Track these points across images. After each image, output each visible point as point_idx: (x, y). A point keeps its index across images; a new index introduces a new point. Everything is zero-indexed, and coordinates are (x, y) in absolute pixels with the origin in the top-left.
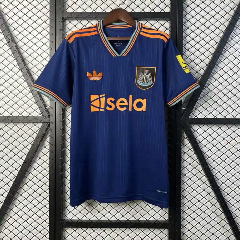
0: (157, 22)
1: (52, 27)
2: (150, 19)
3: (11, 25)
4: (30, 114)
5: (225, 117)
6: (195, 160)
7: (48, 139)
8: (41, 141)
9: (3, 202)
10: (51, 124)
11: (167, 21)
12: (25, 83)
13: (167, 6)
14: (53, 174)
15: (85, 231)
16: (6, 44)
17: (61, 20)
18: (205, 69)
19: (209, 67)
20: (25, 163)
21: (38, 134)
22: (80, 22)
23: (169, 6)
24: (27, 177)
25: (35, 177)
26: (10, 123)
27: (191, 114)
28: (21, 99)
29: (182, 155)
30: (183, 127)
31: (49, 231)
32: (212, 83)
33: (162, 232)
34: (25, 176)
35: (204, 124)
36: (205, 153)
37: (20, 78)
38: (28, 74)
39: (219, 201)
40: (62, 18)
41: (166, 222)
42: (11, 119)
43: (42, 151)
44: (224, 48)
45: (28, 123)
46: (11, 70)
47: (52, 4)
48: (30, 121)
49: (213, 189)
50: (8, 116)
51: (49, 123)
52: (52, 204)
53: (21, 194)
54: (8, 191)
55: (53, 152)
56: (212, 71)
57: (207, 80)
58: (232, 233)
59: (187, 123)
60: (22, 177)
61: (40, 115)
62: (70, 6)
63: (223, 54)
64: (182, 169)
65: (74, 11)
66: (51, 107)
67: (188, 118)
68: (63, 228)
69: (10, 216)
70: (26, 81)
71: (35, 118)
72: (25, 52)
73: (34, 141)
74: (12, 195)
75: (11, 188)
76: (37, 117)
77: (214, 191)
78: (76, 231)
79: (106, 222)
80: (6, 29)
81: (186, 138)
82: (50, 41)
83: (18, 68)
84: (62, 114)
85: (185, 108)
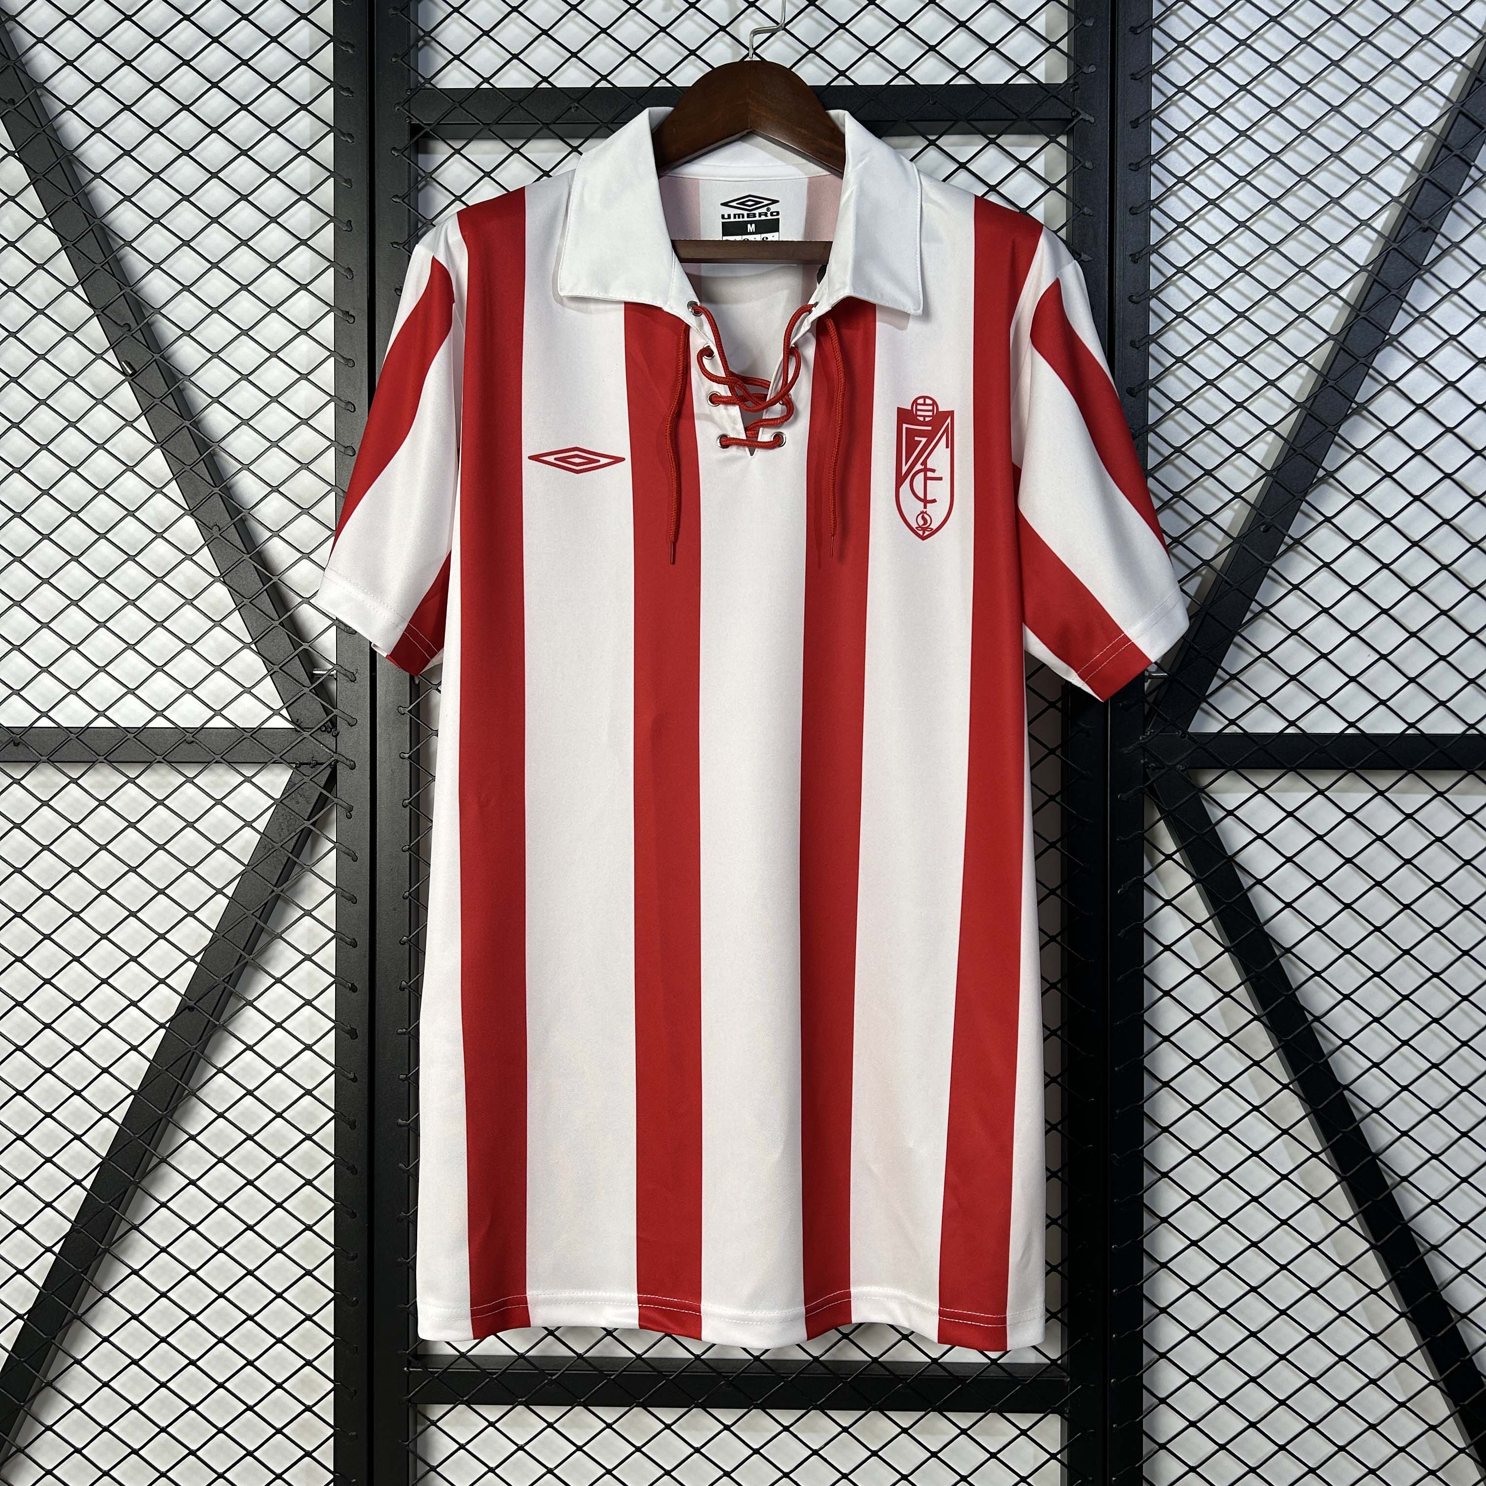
0: (992, 142)
1: (348, 181)
2: (951, 123)
3: (98, 176)
4: (218, 713)
5: (1411, 725)
6: (1227, 995)
7: (328, 865)
8: (283, 878)
9: (57, 1249)
10: (342, 772)
11: (1053, 140)
12: (189, 523)
13: (1053, 45)
14: (355, 1080)
15: (550, 1425)
17: (403, 140)
18: (1285, 429)
19: (1310, 415)
20: (191, 1009)
21: (263, 835)
22: (516, 151)
23: (1063, 45)
24: (201, 1094)
25: (250, 1093)
26: (98, 766)
27: (1204, 705)
28: (160, 624)
29: (1145, 961)
30: (1151, 788)
31: (332, 1423)
32: (1329, 515)
33: (1024, 1433)
34: (187, 1092)
35: (1283, 771)
36: (1287, 946)
37: (159, 496)
38: (202, 469)
39: (1379, 1244)
40: (407, 128)
41: (1048, 1375)
42: (104, 747)
43: (290, 936)
44: (1407, 298)
45: (206, 764)
46: (101, 446)
47: (347, 44)
48: (218, 758)
49: (1339, 1172)
50: (87, 727)
51: (330, 764)
52: (353, 1259)
53: (164, 1200)
54: (83, 1183)
55: (354, 944)
56: (1333, 441)
57: (1298, 496)
58: (1461, 1445)
59: (1180, 767)
60: (171, 1093)
61: (277, 718)
62: (456, 53)
63: (1400, 339)
64: (1146, 1049)
65: (481, 83)
66: (344, 672)
67: (1185, 732)
68: (420, 1407)
69: (99, 1335)
70: (192, 515)
71: (247, 735)
72: (187, 333)
73: (242, 874)
74: (109, 1204)
75: (106, 1165)
76: (259, 728)
77: (1344, 1183)
78: (497, 1425)
79: (683, 1371)
80: (70, 199)
81: (1174, 853)
82: (338, 268)
83: (144, 436)
84: (410, 711)
85: (1166, 672)
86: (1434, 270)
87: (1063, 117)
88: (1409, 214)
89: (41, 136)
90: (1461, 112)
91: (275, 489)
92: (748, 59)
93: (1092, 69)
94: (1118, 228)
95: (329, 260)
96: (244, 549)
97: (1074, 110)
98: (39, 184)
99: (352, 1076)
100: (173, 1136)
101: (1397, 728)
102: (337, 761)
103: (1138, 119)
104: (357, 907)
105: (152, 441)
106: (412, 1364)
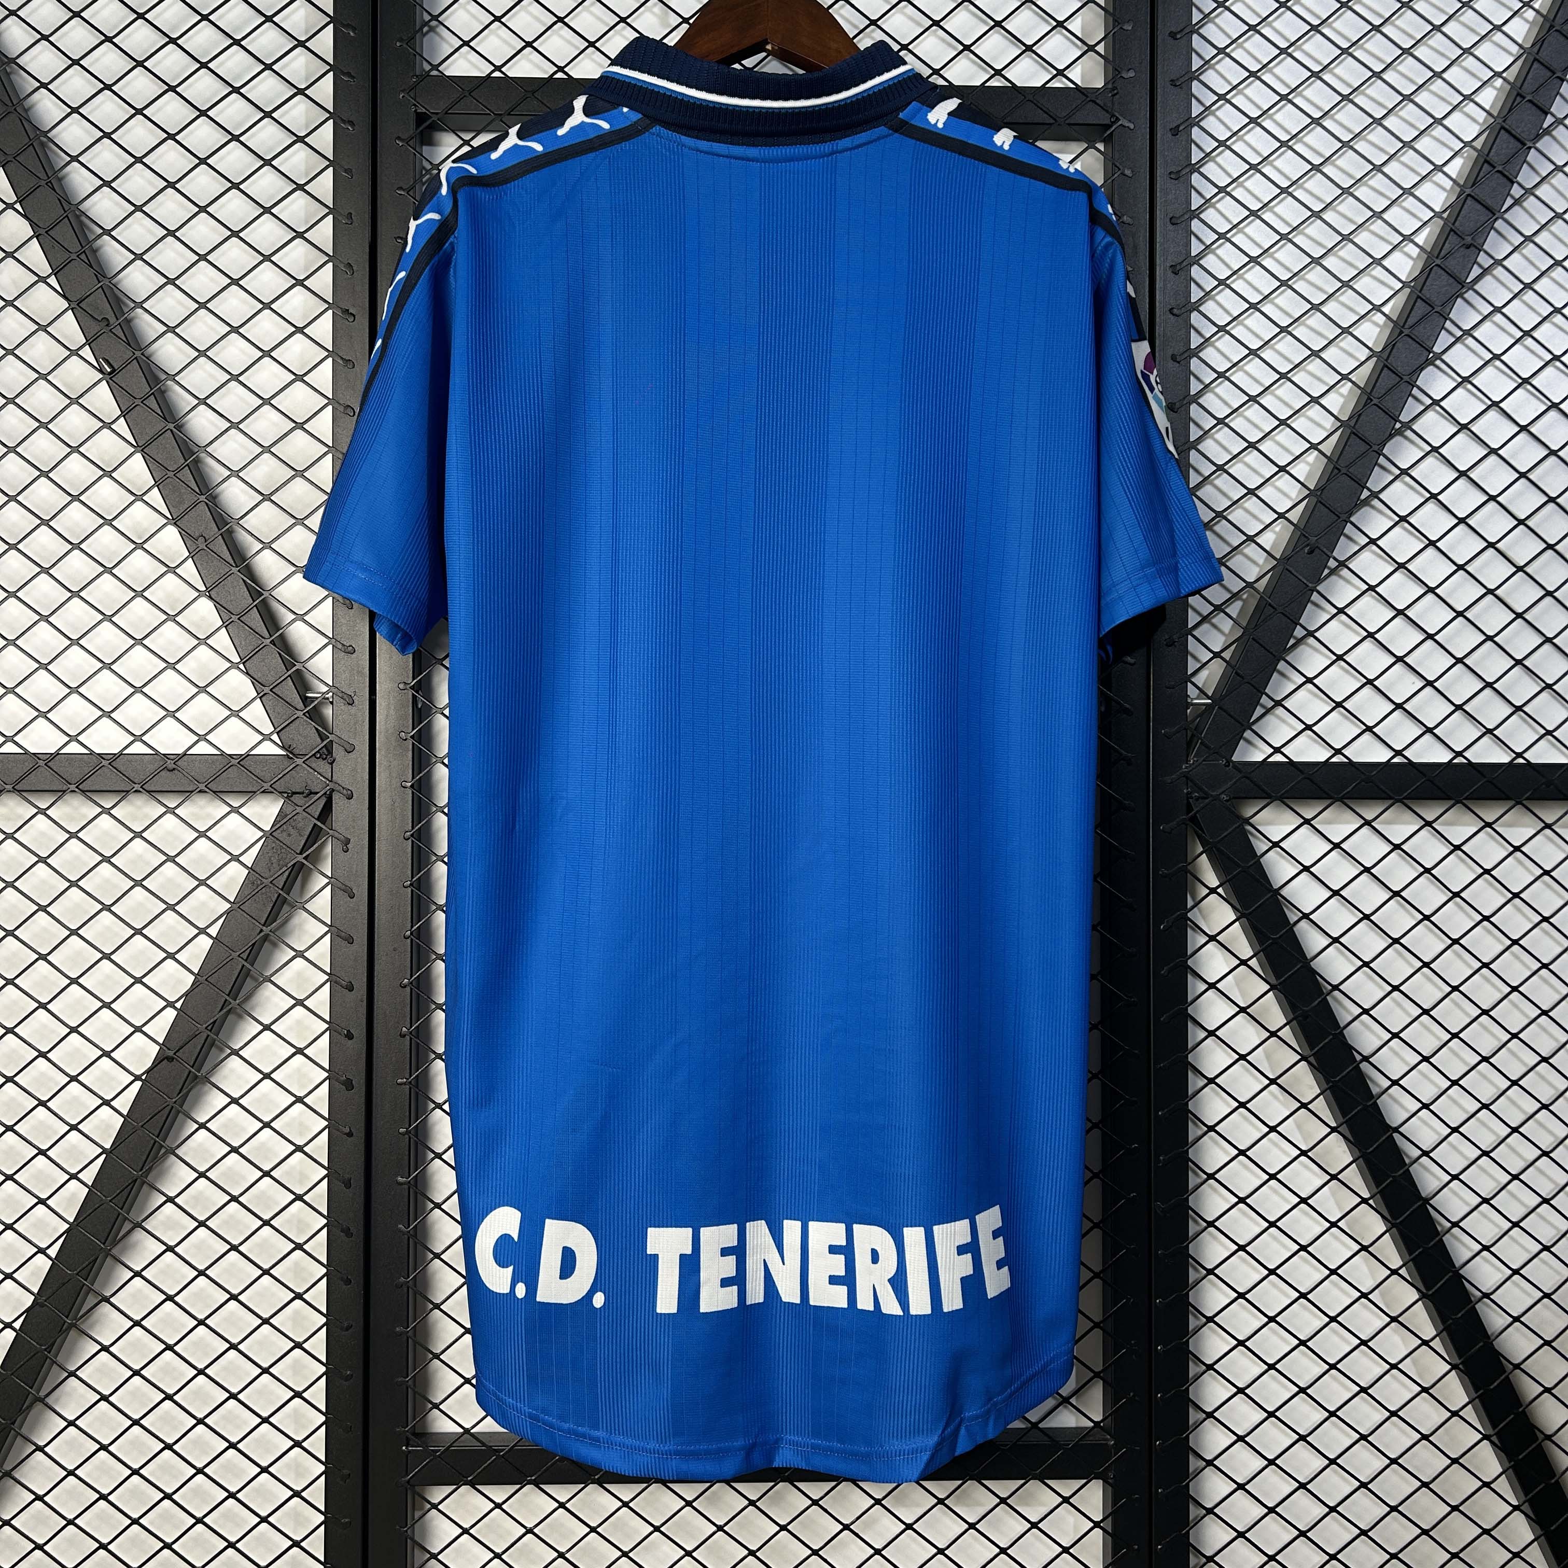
1: (349, 171)
3: (75, 159)
4: (202, 738)
5: (1459, 754)
6: (1273, 1034)
7: (322, 903)
8: (272, 917)
9: (17, 1325)
10: (338, 802)
11: (1092, 146)
12: (172, 532)
13: (1091, 48)
14: (350, 1134)
15: (562, 1505)
17: (408, 129)
18: (1327, 448)
19: (1354, 433)
20: (170, 1059)
21: (251, 869)
23: (1100, 48)
24: (179, 1152)
25: (235, 1150)
26: (67, 797)
27: (1248, 734)
28: (139, 642)
29: (1189, 1000)
30: (1194, 819)
31: (323, 1509)
32: (1374, 537)
33: (1066, 1500)
34: (163, 1151)
35: (1329, 802)
36: (1335, 983)
37: (139, 503)
38: (186, 474)
39: (1430, 1293)
40: (413, 117)
41: (1091, 1438)
42: (75, 774)
43: (278, 979)
44: (1450, 316)
45: (187, 794)
46: (75, 450)
47: (347, 26)
48: (202, 787)
49: (1389, 1218)
50: (57, 754)
51: (325, 793)
52: (348, 1329)
53: (138, 1268)
54: (48, 1251)
55: (350, 988)
56: (1376, 464)
57: (1344, 517)
58: (1515, 1503)
59: (1224, 796)
60: (147, 1152)
61: (267, 744)
62: (466, 39)
63: (1444, 357)
64: (1190, 1091)
65: (493, 72)
66: (340, 695)
67: (1229, 761)
68: (417, 1489)
69: (65, 1419)
70: (175, 521)
71: (234, 762)
72: (172, 330)
73: (228, 912)
74: (77, 1274)
75: (74, 1232)
76: (248, 755)
77: (1394, 1230)
78: (504, 1506)
80: (43, 183)
81: (1218, 887)
82: (338, 263)
83: (124, 439)
84: (412, 737)
85: (1209, 698)
86: (1476, 287)
87: (1101, 122)
88: (1452, 230)
89: (13, 116)
90: (1503, 128)
91: (267, 498)
93: (1131, 74)
94: (1159, 238)
95: (327, 254)
96: (232, 562)
97: (1113, 116)
98: (11, 166)
99: (347, 1130)
100: (147, 1198)
101: (1443, 757)
102: (333, 790)
103: (1178, 126)
104: (354, 947)
105: (132, 445)
106: (411, 1442)
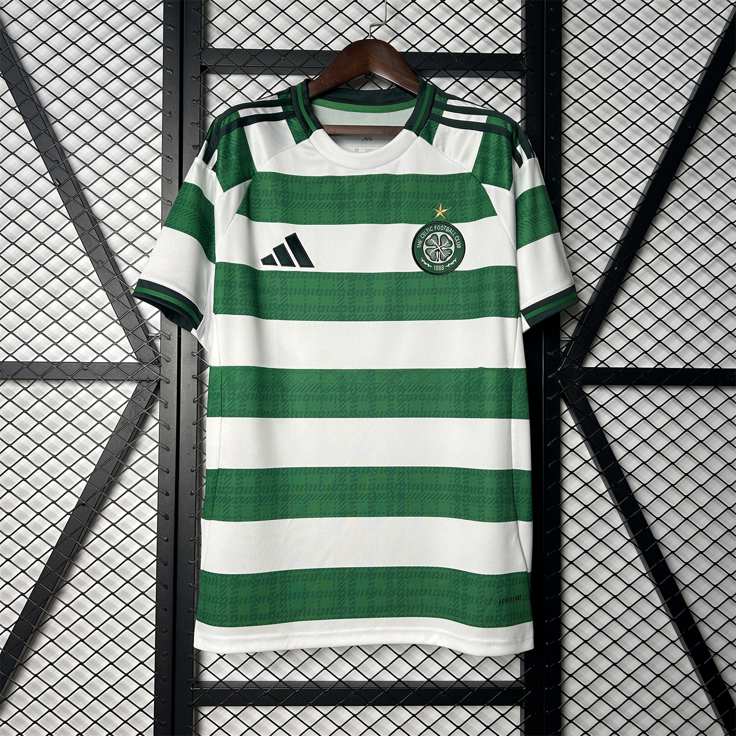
0: (486, 80)
1: (170, 92)
2: (465, 72)
3: (43, 87)
4: (100, 355)
5: (688, 364)
6: (601, 496)
7: (155, 432)
8: (132, 439)
9: (11, 629)
10: (163, 385)
11: (515, 80)
12: (86, 259)
13: (515, 35)
14: (167, 541)
15: (265, 716)
16: (28, 142)
17: (197, 73)
18: (626, 221)
19: (638, 214)
20: (83, 505)
21: (122, 416)
22: (254, 79)
23: (519, 35)
24: (88, 548)
25: (113, 547)
26: (37, 382)
27: (589, 354)
28: (71, 310)
29: (561, 479)
30: (563, 394)
31: (153, 717)
33: (503, 715)
34: (80, 547)
35: (626, 386)
36: (630, 471)
37: (71, 246)
38: (93, 232)
39: (675, 618)
40: (199, 67)
41: (515, 686)
42: (40, 371)
43: (134, 467)
44: (683, 159)
45: (92, 381)
46: (42, 221)
47: (170, 26)
48: (100, 377)
49: (655, 582)
50: (32, 362)
51: (157, 381)
52: (165, 632)
53: (67, 603)
54: (26, 595)
55: (168, 472)
57: (633, 253)
58: (716, 718)
59: (577, 384)
60: (72, 548)
61: (130, 358)
62: (225, 32)
63: (680, 178)
64: (562, 522)
65: (237, 46)
66: (164, 335)
67: (580, 367)
68: (197, 708)
69: (33, 674)
70: (88, 255)
71: (115, 366)
72: (87, 165)
73: (111, 436)
74: (39, 605)
75: (38, 585)
76: (121, 363)
77: (658, 588)
78: (238, 716)
79: (332, 687)
80: (29, 98)
81: (574, 426)
82: (164, 135)
83: (64, 216)
84: (198, 355)
85: (570, 337)
86: (695, 146)
88: (684, 120)
89: (15, 67)
91: (131, 243)
92: (368, 38)
95: (160, 131)
96: (114, 273)
98: (12, 90)
99: (166, 539)
100: (72, 570)
101: (681, 365)
102: (160, 379)
104: (169, 453)
105: (69, 219)
106: (195, 686)
